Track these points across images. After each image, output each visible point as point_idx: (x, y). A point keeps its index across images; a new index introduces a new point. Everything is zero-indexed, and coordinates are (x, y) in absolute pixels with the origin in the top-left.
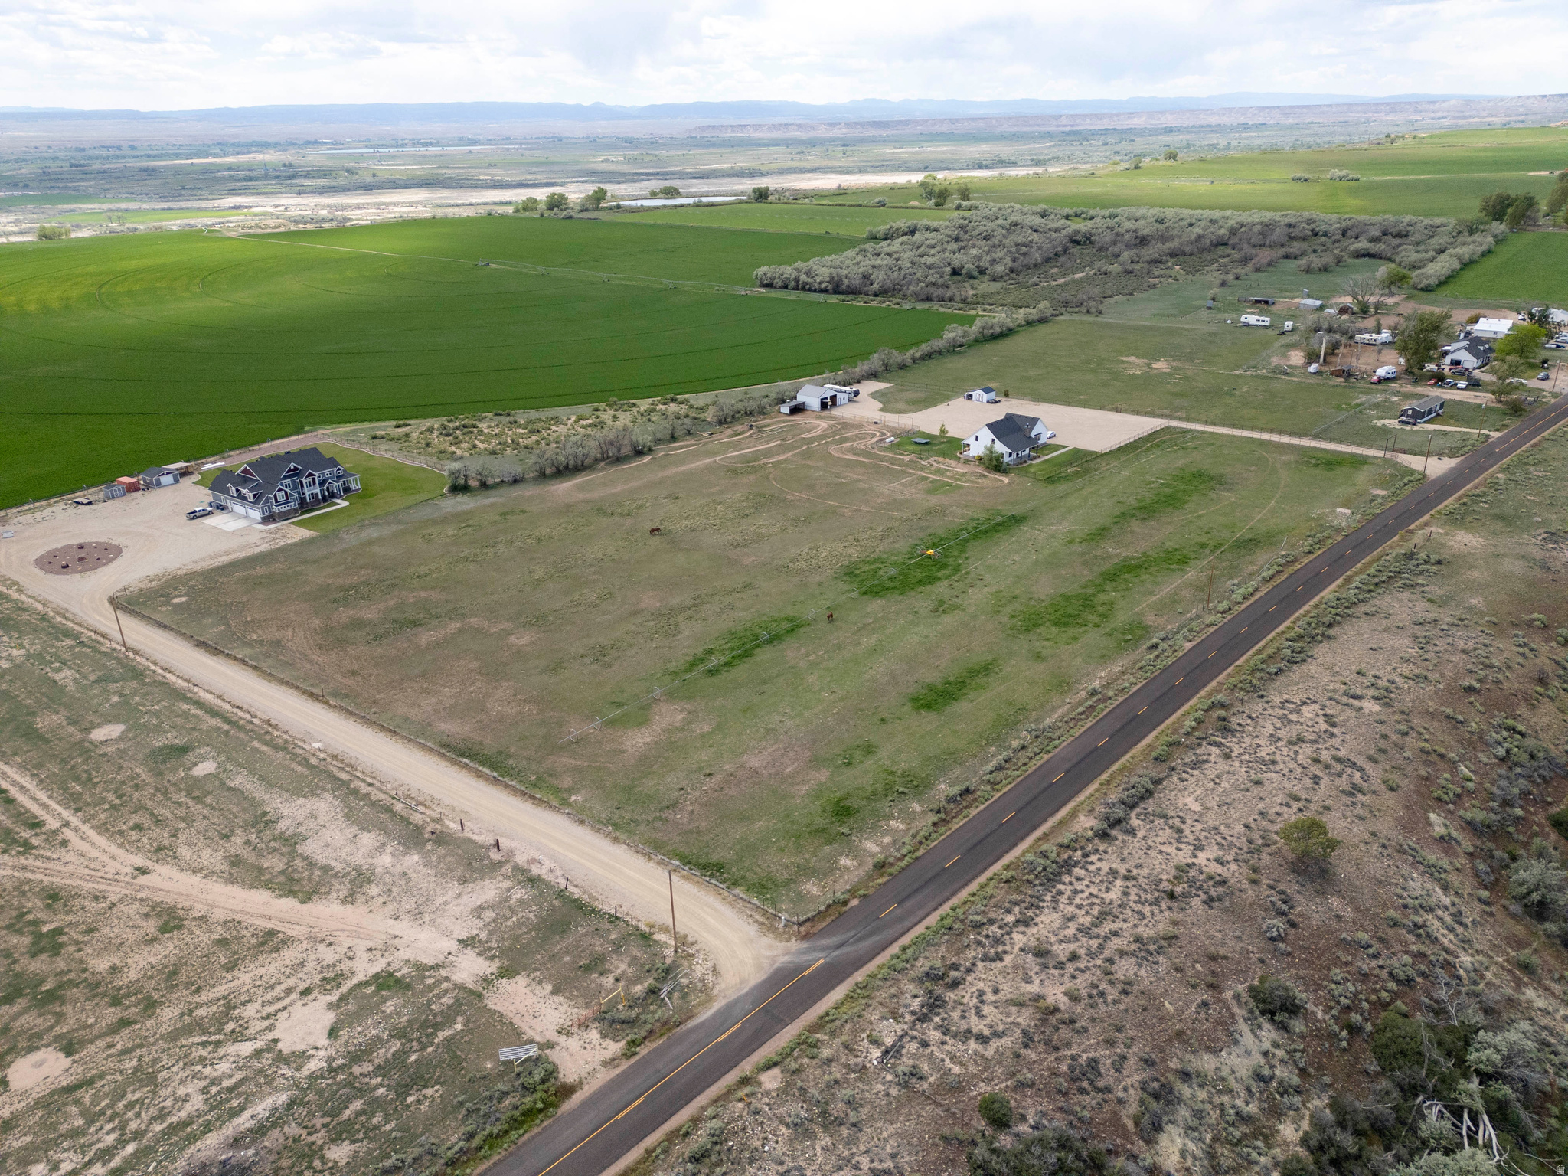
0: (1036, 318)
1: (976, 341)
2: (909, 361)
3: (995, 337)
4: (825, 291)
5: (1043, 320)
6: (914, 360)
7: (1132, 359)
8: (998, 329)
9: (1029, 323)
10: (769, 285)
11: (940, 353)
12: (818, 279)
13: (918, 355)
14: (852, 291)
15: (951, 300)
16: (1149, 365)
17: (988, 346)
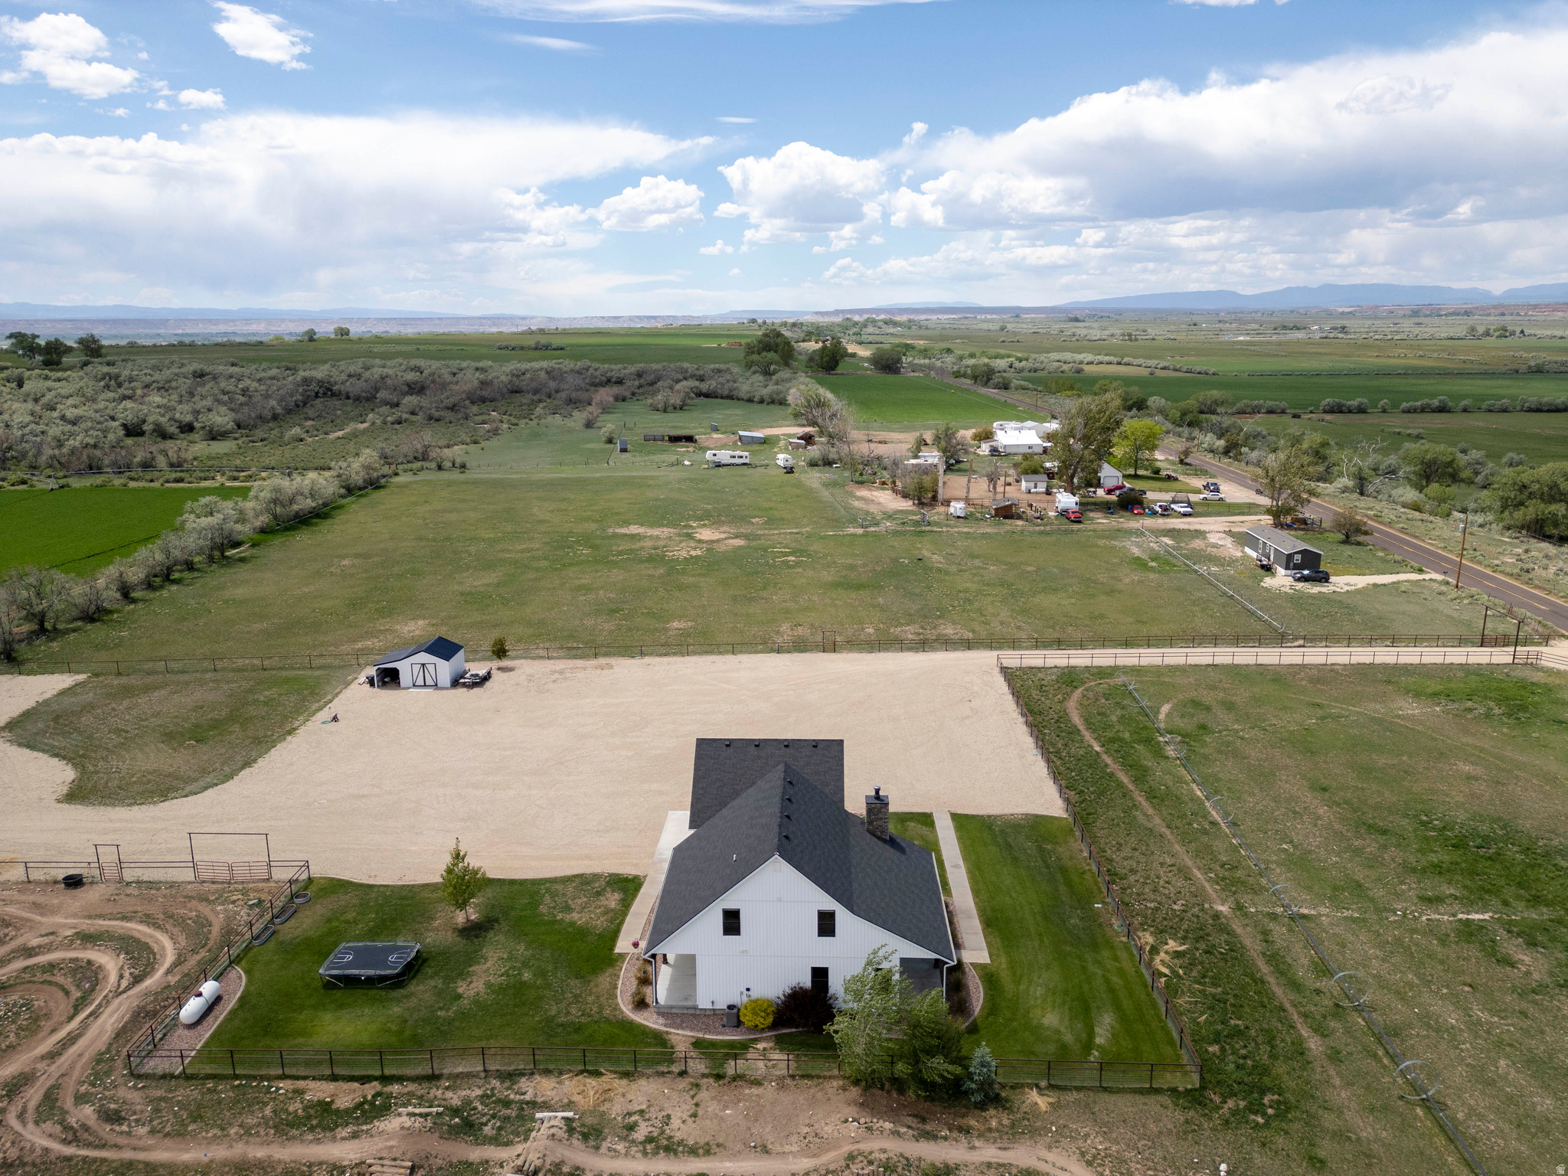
0: (359, 481)
1: (265, 531)
2: (110, 596)
3: (304, 520)
6: (126, 592)
7: (634, 529)
8: (307, 504)
9: (351, 491)
11: (194, 565)
13: (135, 574)
15: (147, 465)
16: (690, 536)
17: (302, 539)
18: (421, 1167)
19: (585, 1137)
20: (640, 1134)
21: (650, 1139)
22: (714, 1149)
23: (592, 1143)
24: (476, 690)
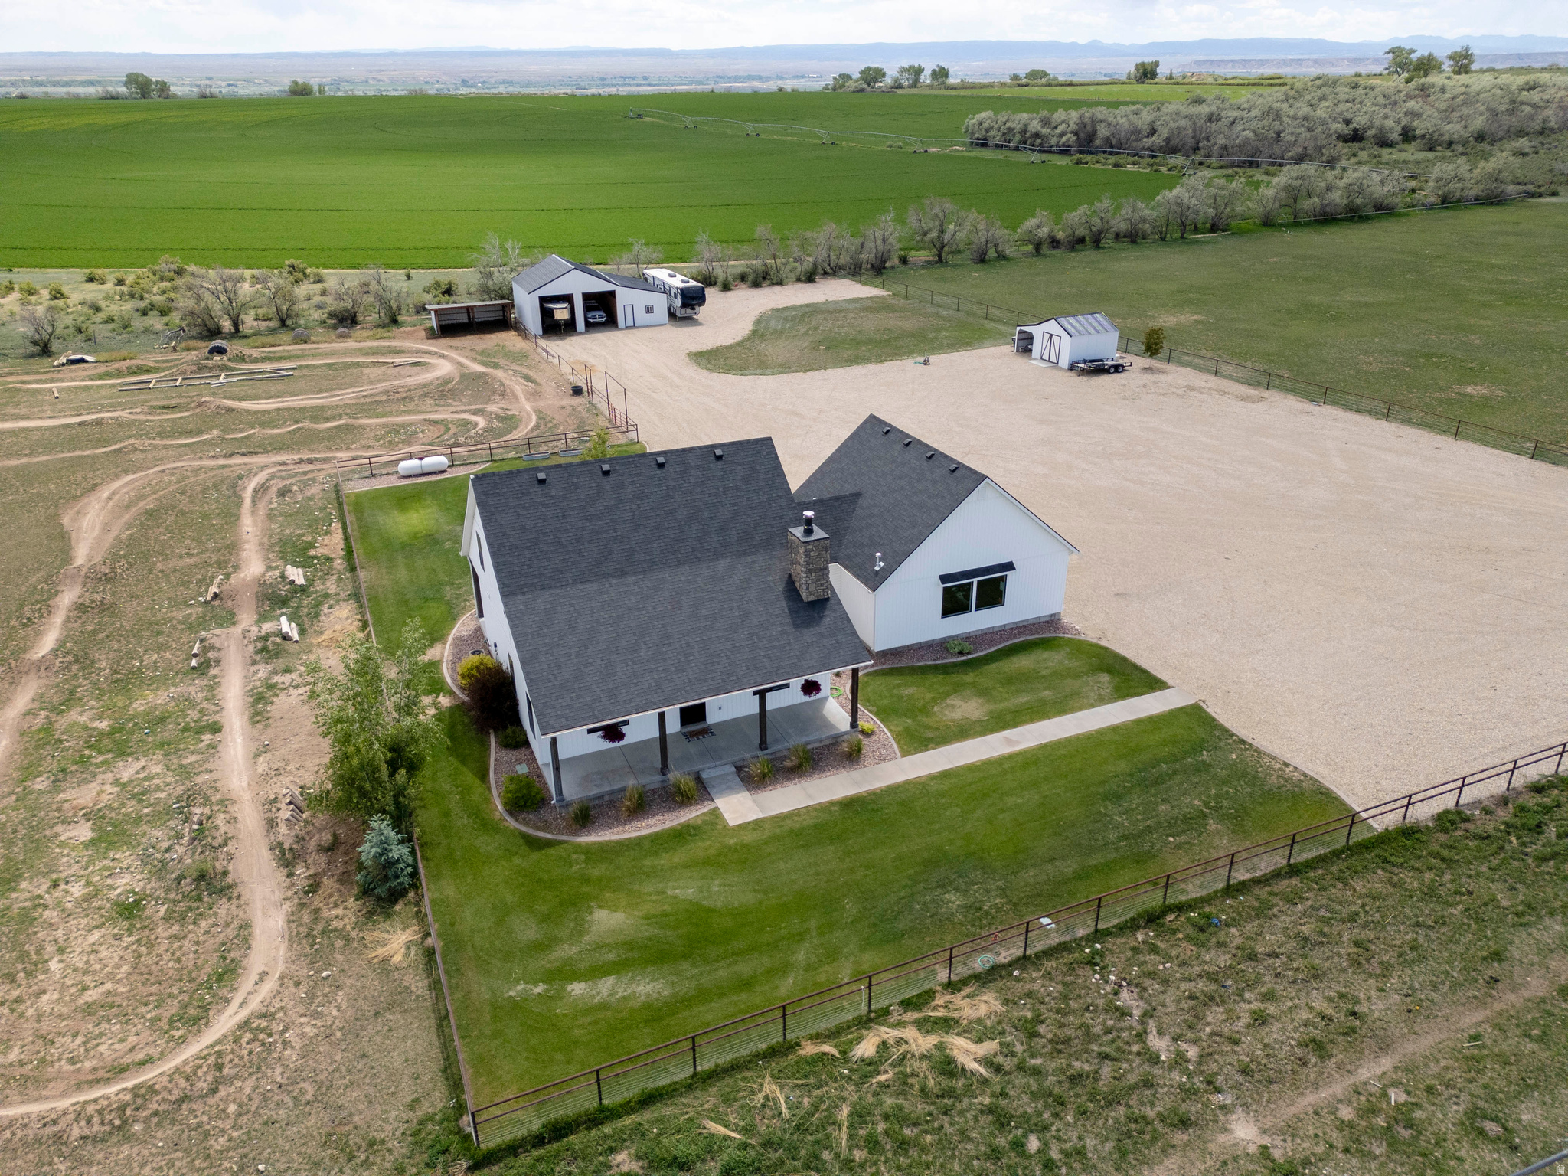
0: (1473, 193)
1: (1268, 223)
4: (1064, 151)
5: (1493, 200)
9: (1447, 202)
10: (983, 145)
11: (1133, 237)
12: (1058, 131)
14: (1114, 147)
18: (222, 599)
19: (264, 649)
20: (277, 679)
21: (271, 687)
22: (259, 725)
23: (257, 658)
24: (1085, 378)
